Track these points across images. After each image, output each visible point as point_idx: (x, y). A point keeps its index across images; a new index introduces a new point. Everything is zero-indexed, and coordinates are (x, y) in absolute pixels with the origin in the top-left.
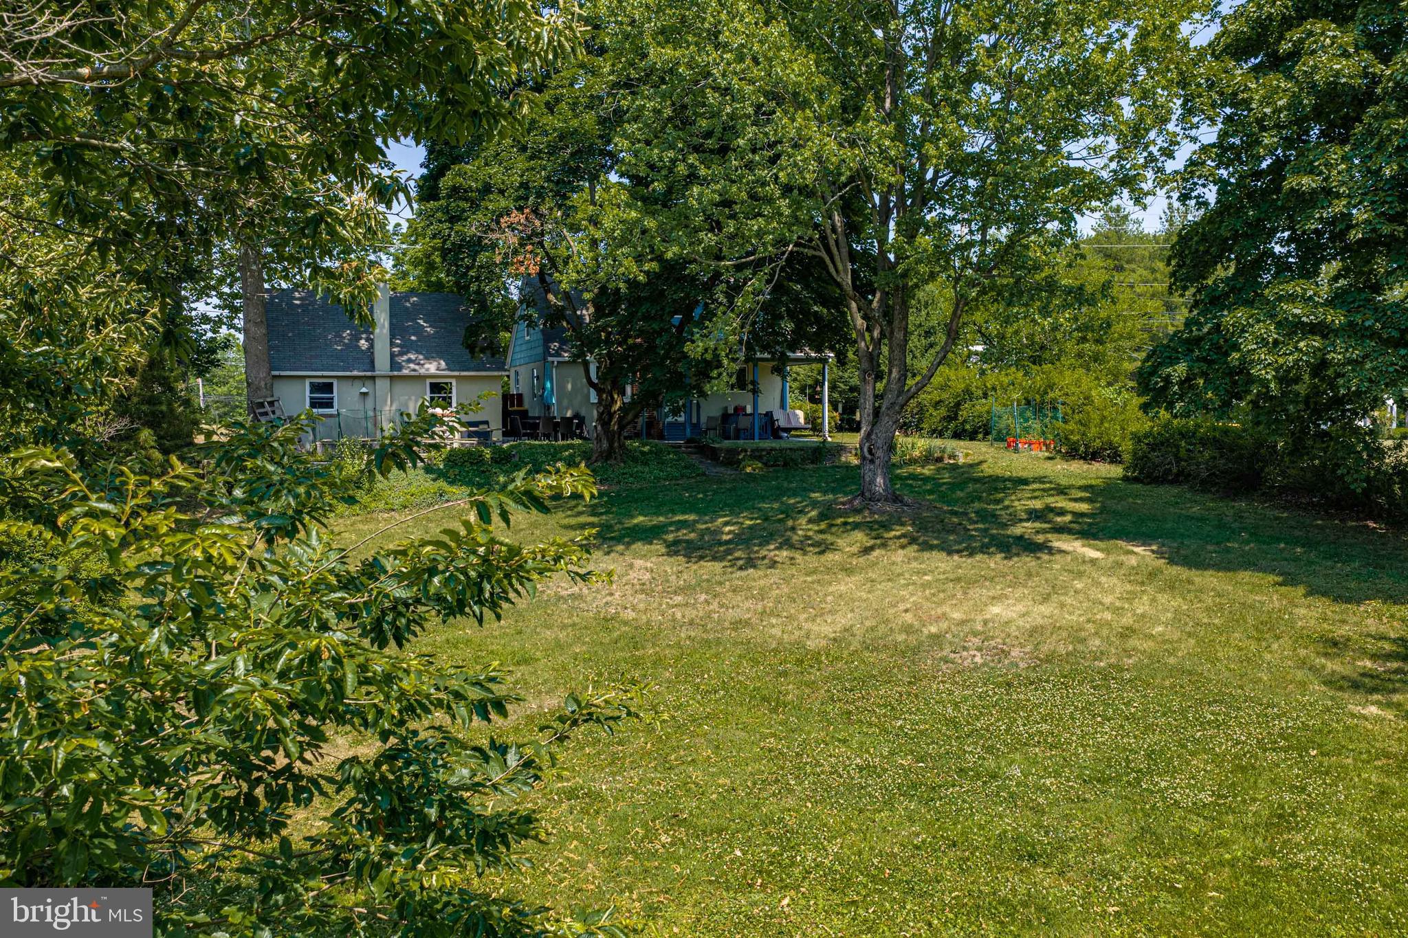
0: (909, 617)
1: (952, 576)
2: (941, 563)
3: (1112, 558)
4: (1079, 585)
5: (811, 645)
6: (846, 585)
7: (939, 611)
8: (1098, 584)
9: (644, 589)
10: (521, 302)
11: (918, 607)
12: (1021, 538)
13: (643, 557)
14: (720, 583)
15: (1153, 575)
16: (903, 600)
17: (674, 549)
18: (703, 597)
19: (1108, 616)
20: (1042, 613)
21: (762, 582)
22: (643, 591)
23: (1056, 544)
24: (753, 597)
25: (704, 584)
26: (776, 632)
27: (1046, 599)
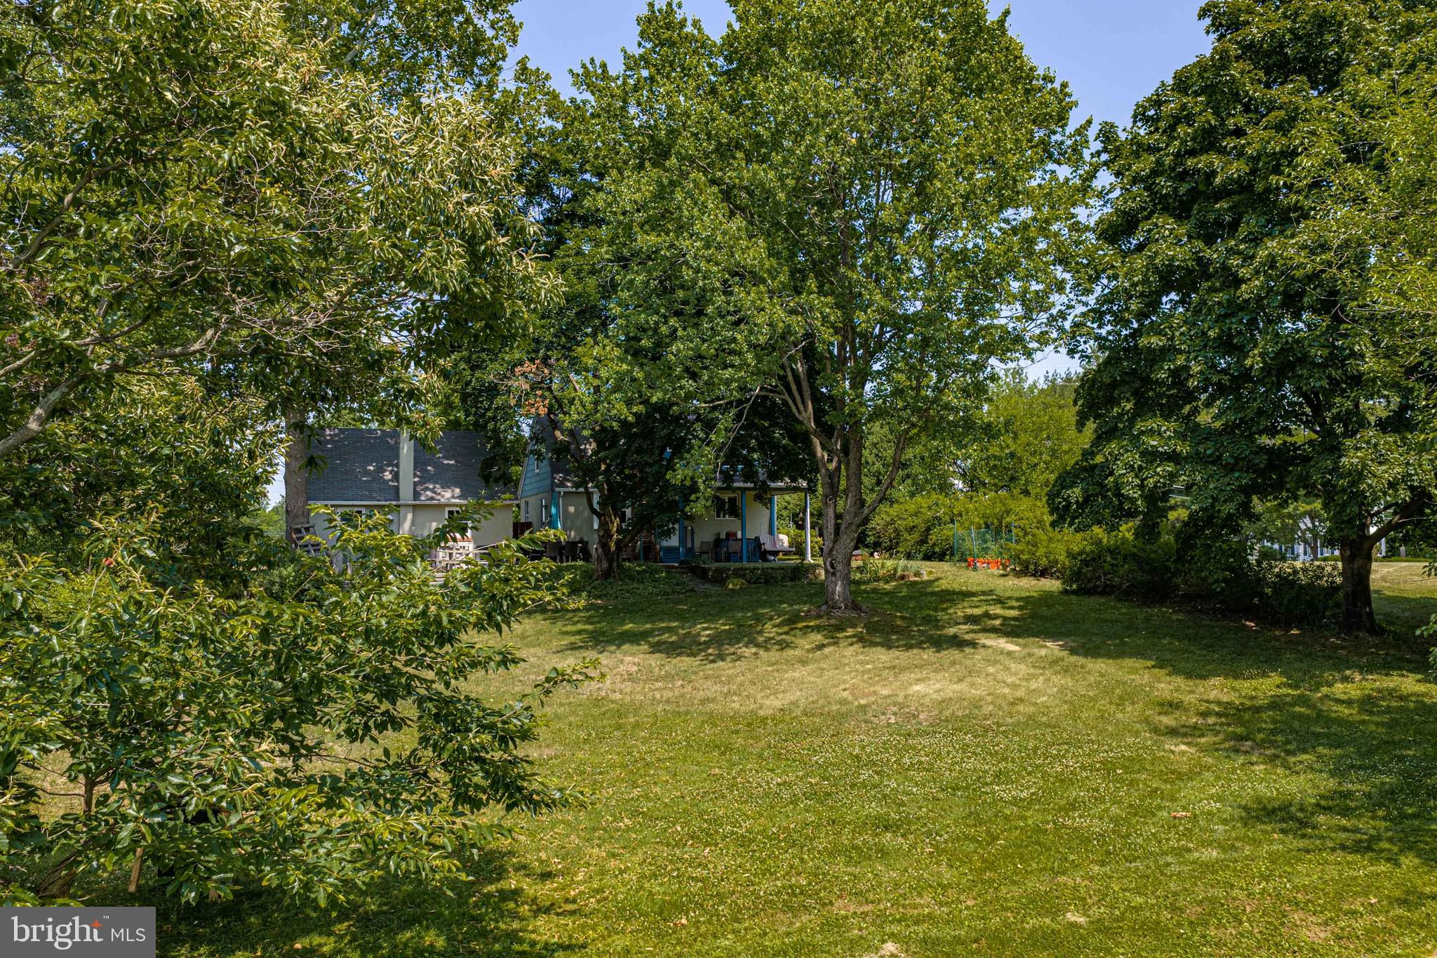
0: (846, 694)
1: (889, 665)
2: (882, 656)
3: (1026, 651)
4: (991, 670)
5: (761, 713)
6: (799, 673)
7: (872, 689)
8: (1007, 669)
9: (631, 678)
10: (531, 438)
11: (854, 687)
12: (955, 637)
13: (633, 655)
14: (695, 673)
15: (1055, 662)
16: (844, 682)
17: (657, 648)
18: (680, 682)
19: (1006, 690)
20: (953, 689)
21: (731, 672)
22: (629, 680)
23: (983, 641)
24: (721, 682)
25: (682, 674)
26: (736, 706)
27: (960, 680)
